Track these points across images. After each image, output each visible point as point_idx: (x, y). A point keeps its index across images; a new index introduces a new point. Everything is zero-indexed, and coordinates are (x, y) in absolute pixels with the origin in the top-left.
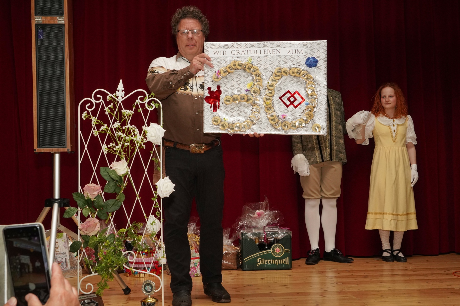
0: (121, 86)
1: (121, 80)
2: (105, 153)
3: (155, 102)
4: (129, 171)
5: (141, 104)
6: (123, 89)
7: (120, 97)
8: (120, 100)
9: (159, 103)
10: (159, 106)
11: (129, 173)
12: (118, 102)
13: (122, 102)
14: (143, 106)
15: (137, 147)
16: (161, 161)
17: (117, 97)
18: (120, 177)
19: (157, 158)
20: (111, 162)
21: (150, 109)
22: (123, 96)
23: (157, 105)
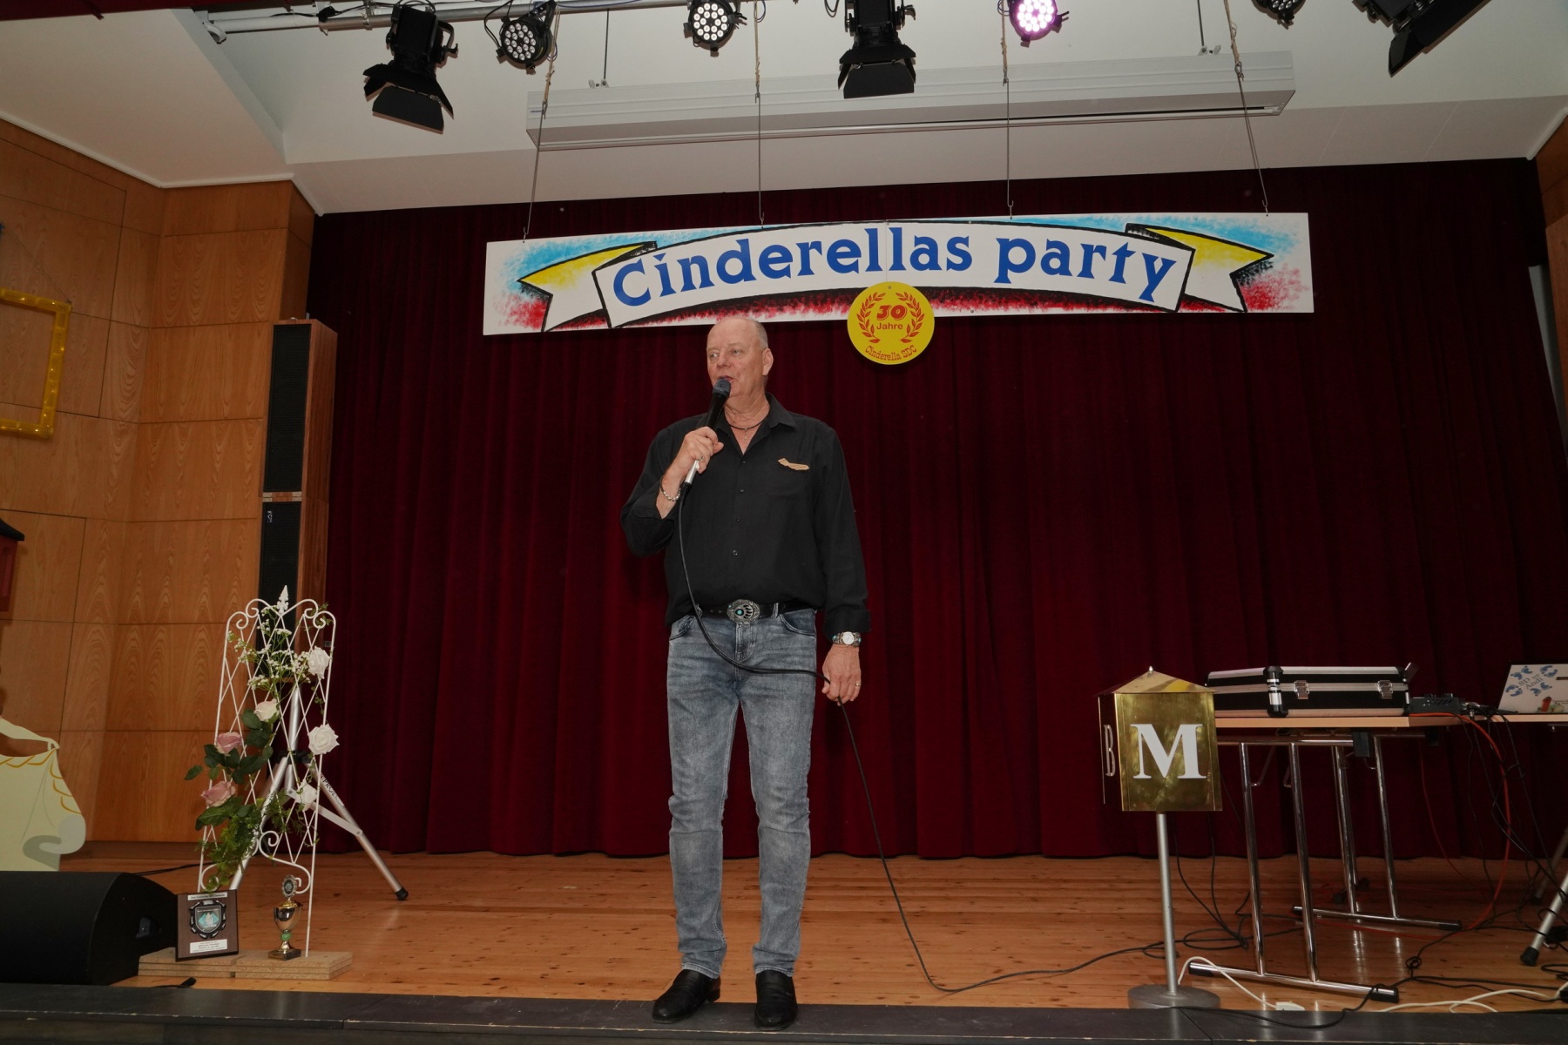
0: (284, 595)
1: (286, 587)
2: (254, 688)
3: (328, 617)
4: (282, 715)
5: (307, 620)
6: (287, 599)
7: (281, 611)
8: (281, 614)
9: (331, 618)
10: (331, 624)
11: (282, 718)
12: (278, 617)
13: (284, 617)
14: (309, 622)
15: (297, 681)
16: (326, 701)
17: (278, 610)
18: (264, 723)
19: (321, 697)
20: (260, 700)
21: (319, 627)
22: (287, 608)
23: (329, 620)
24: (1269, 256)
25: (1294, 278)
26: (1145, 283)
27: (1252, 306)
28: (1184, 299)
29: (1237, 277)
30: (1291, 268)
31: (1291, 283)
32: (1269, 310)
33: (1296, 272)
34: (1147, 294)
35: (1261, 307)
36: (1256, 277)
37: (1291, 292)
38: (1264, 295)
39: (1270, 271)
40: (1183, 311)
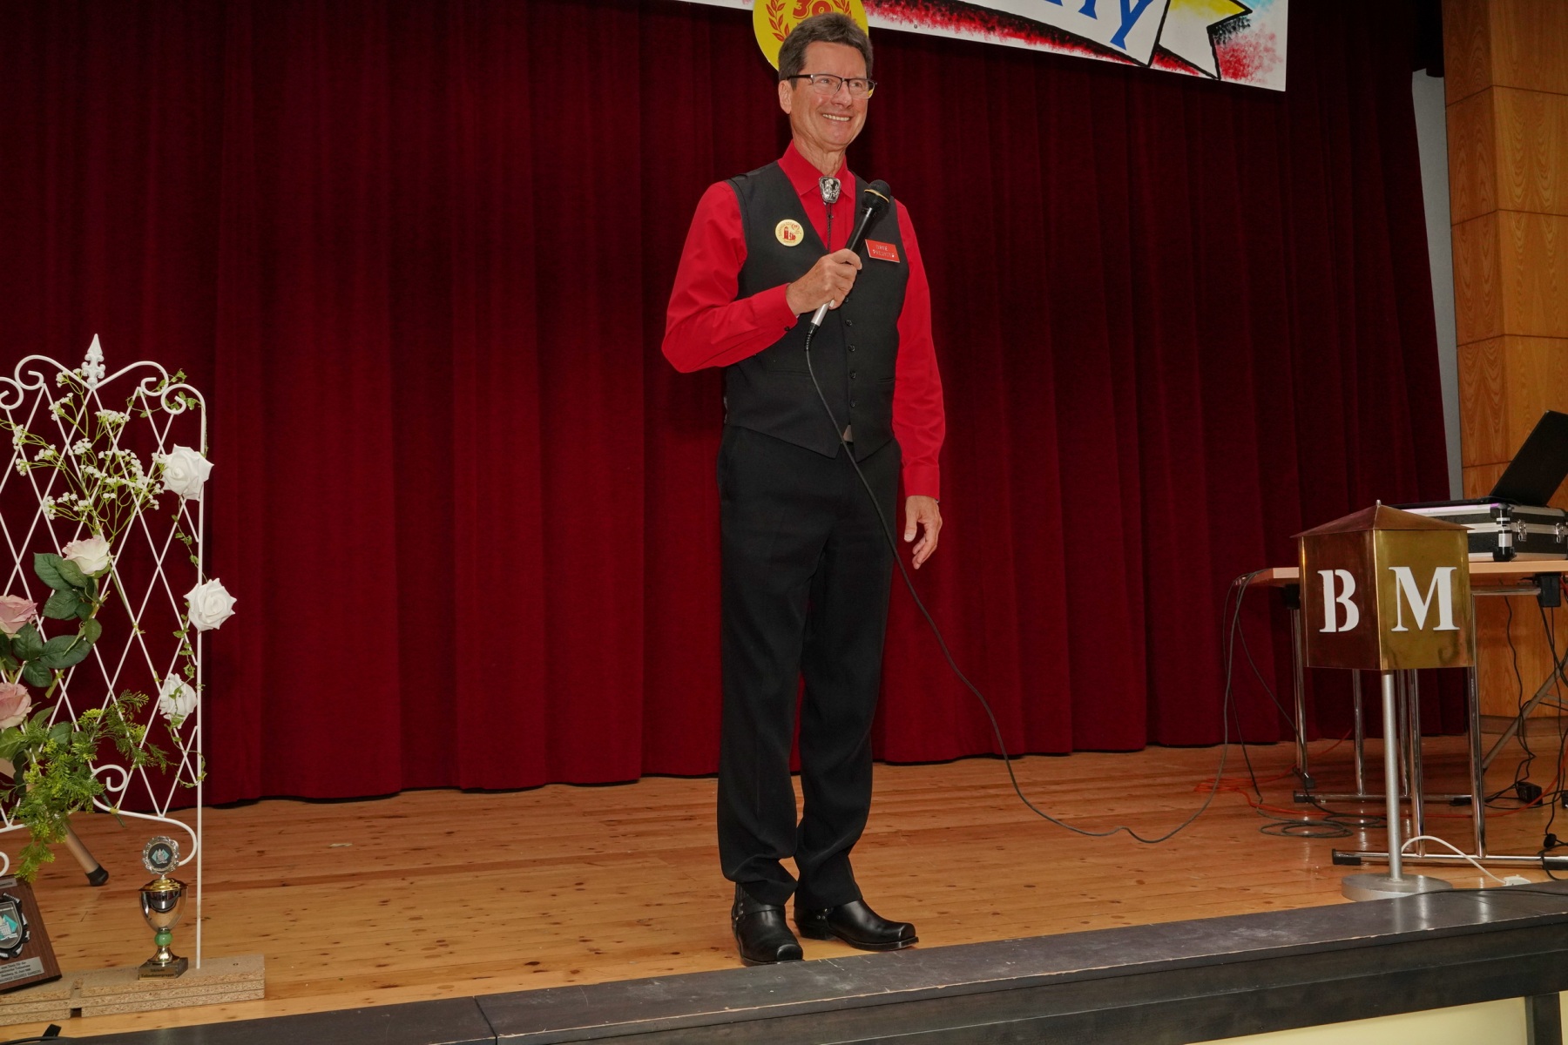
0: (95, 351)
1: (96, 336)
2: (50, 517)
3: (189, 394)
4: (114, 564)
5: (148, 398)
6: (102, 359)
7: (92, 379)
8: (93, 386)
9: (195, 397)
10: (197, 406)
11: (114, 568)
12: (87, 390)
13: (98, 390)
14: (154, 402)
15: (138, 504)
16: (200, 540)
17: (85, 379)
18: (90, 579)
19: (188, 532)
20: (65, 539)
21: (174, 412)
22: (102, 375)
23: (191, 402)
24: (1248, 11)
25: (1269, 44)
26: (1117, 24)
27: (1226, 73)
28: (1159, 52)
29: (1215, 31)
30: (1268, 32)
31: (1267, 50)
32: (1242, 81)
33: (1272, 37)
34: (1119, 38)
35: (1235, 75)
36: (1233, 36)
37: (1266, 62)
38: (1239, 61)
39: (1247, 31)
40: (1156, 67)
